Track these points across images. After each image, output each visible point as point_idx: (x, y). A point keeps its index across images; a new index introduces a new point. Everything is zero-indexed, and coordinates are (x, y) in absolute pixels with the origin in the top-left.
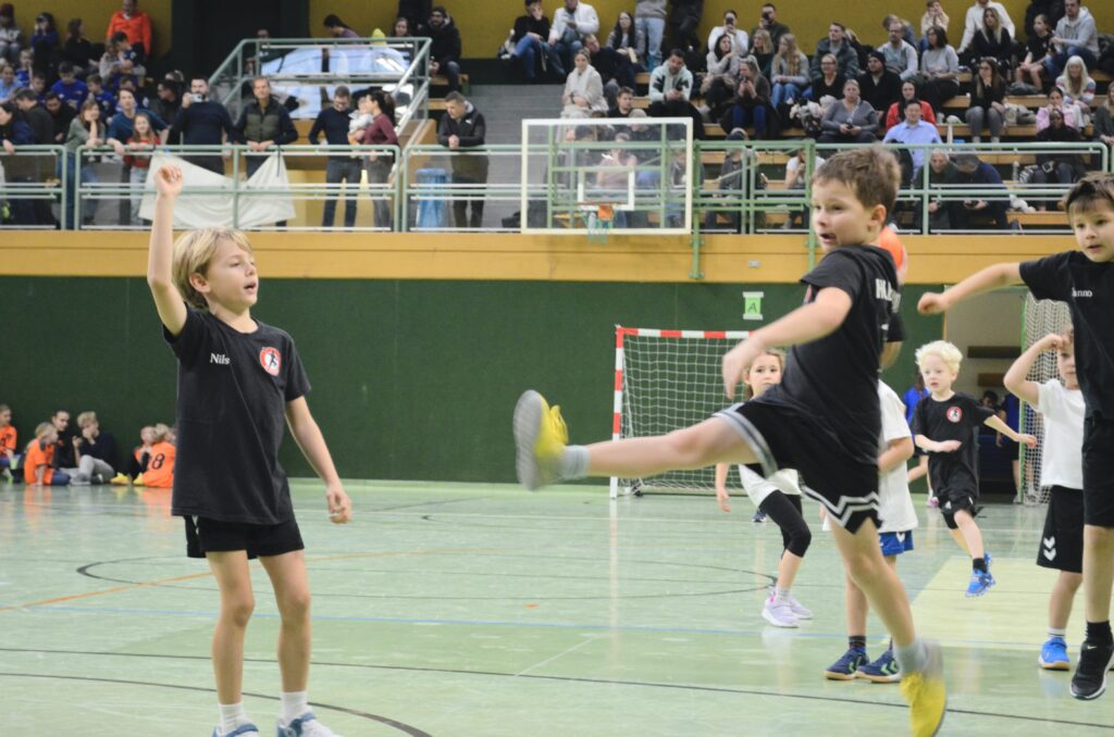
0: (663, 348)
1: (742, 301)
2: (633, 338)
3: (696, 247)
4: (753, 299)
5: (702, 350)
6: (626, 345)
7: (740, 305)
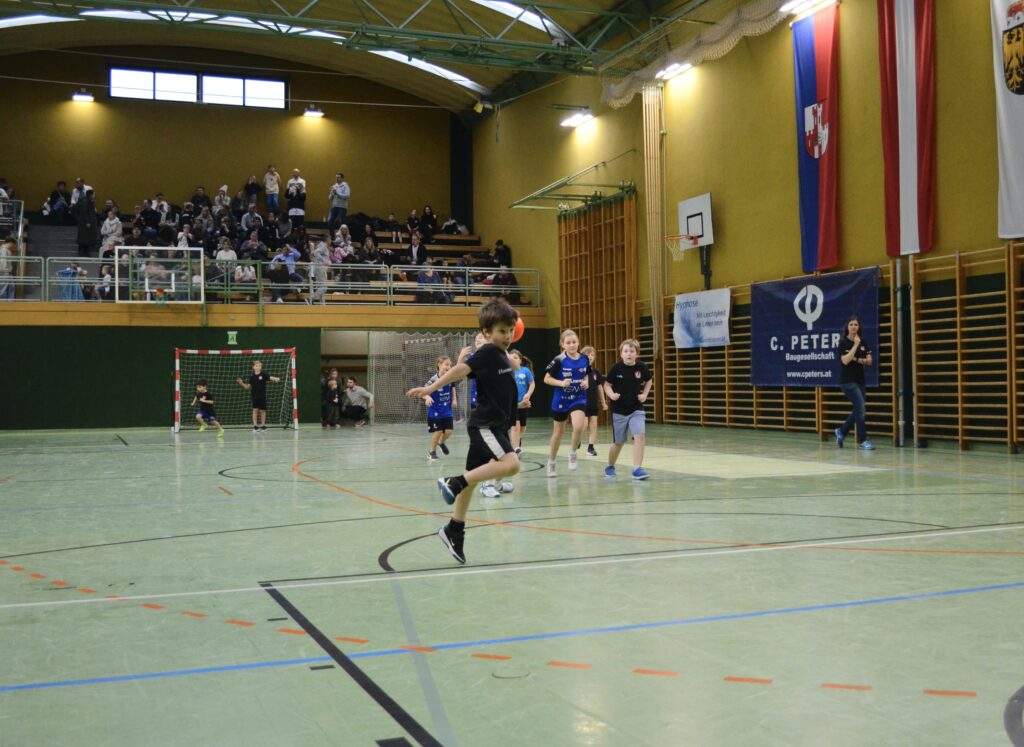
0: (199, 359)
1: (227, 336)
2: (185, 354)
3: (205, 310)
4: (232, 334)
5: (218, 359)
6: (180, 358)
7: (226, 338)
